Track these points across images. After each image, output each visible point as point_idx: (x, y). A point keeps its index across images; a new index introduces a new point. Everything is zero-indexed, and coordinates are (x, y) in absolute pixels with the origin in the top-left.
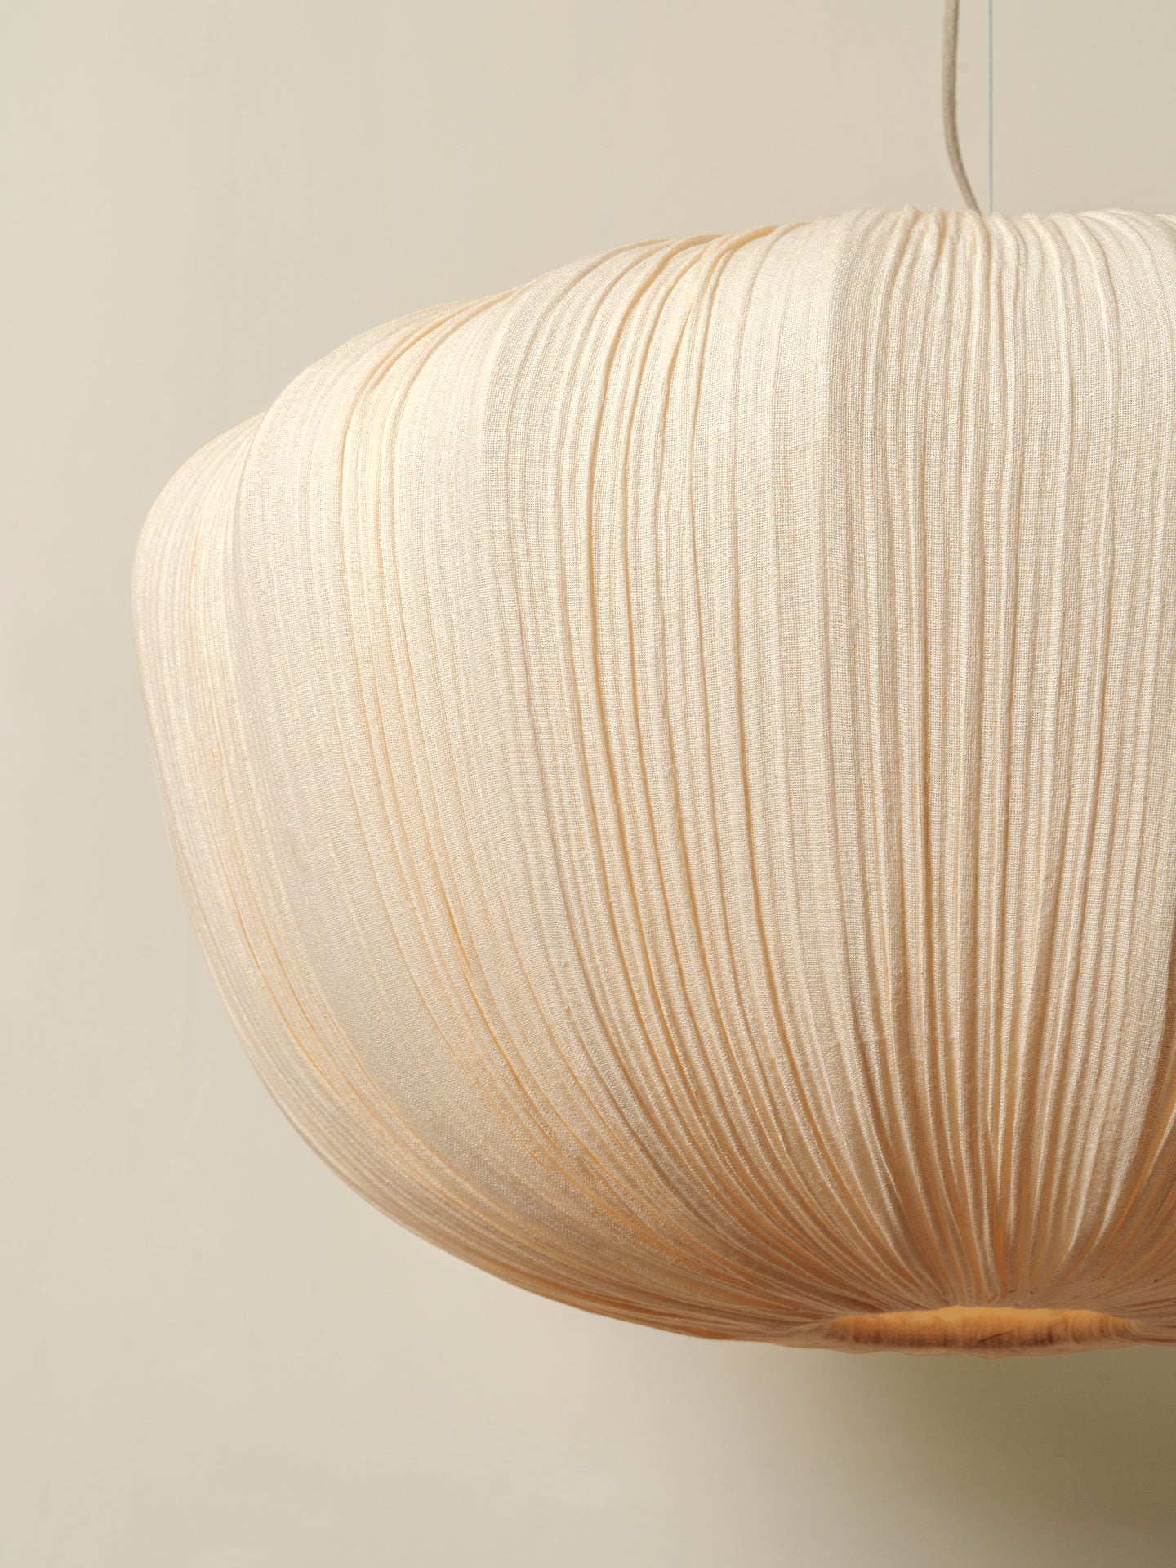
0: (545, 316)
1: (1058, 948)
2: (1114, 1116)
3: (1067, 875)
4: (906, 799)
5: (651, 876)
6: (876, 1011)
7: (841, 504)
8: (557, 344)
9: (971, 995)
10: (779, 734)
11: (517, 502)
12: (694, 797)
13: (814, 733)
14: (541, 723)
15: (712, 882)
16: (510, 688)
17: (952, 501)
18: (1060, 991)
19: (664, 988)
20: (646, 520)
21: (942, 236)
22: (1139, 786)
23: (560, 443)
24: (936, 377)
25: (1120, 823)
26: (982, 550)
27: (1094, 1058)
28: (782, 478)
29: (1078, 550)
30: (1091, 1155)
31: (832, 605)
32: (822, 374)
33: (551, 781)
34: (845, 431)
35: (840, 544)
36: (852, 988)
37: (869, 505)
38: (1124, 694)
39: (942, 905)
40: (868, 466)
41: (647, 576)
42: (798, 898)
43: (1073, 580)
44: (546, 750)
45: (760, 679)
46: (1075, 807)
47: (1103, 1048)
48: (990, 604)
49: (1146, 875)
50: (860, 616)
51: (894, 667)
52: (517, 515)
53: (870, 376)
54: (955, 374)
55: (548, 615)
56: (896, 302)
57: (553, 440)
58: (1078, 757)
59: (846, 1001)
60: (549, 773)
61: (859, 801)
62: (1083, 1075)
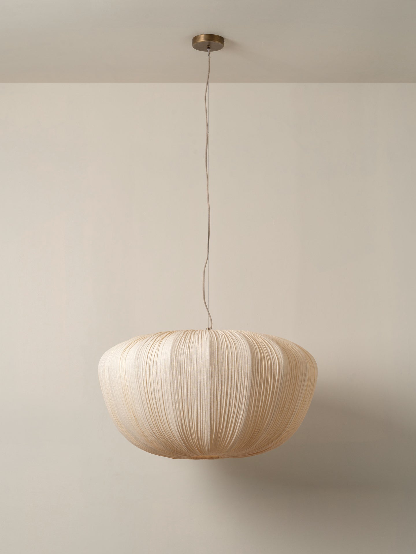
0: (141, 348)
1: (198, 420)
2: (207, 437)
3: (198, 412)
4: (180, 404)
5: (154, 412)
6: (179, 427)
7: (172, 373)
8: (142, 352)
9: (189, 425)
10: (167, 397)
11: (138, 371)
12: (158, 404)
13: (170, 398)
14: (142, 396)
15: (161, 413)
16: (138, 391)
17: (184, 373)
18: (199, 424)
19: (157, 424)
20: (152, 373)
21: (185, 339)
22: (205, 403)
23: (143, 365)
24: (182, 359)
25: (203, 407)
26: (187, 378)
27: (204, 431)
28: (165, 370)
29: (197, 378)
30: (205, 441)
31: (171, 384)
32: (169, 356)
33: (143, 402)
34: (172, 365)
35: (172, 377)
36: (176, 424)
37: (175, 373)
38: (203, 393)
39: (185, 415)
40: (174, 369)
41: (152, 380)
42: (170, 415)
43: (197, 381)
44: (142, 398)
45: (164, 392)
46: (198, 405)
47: (204, 430)
48: (188, 384)
49: (207, 412)
50: (174, 385)
51: (178, 390)
52: (138, 373)
53: (175, 359)
54: (184, 358)
55: (142, 384)
56: (178, 350)
57: (142, 364)
58: (198, 400)
59: (176, 426)
60: (143, 401)
61: (175, 405)
62: (203, 433)
